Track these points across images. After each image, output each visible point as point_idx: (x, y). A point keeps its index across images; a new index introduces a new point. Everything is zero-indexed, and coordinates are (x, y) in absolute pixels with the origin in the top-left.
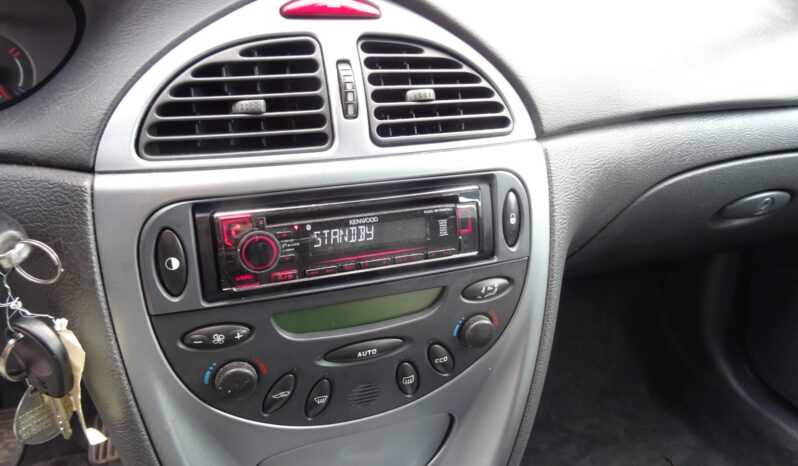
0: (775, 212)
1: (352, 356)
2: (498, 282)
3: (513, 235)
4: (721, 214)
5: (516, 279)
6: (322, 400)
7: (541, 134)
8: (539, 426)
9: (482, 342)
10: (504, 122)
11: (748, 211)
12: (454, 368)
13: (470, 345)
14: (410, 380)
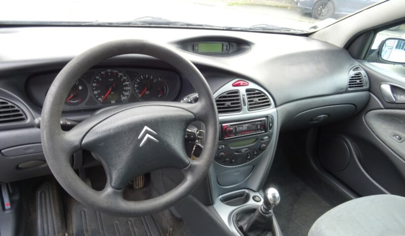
0: (325, 119)
1: (241, 152)
2: (267, 137)
3: (271, 128)
4: (312, 120)
5: (270, 136)
6: (233, 161)
7: (276, 106)
8: (270, 171)
9: (264, 149)
10: (269, 105)
11: (318, 119)
12: (257, 155)
13: (261, 150)
14: (249, 157)
